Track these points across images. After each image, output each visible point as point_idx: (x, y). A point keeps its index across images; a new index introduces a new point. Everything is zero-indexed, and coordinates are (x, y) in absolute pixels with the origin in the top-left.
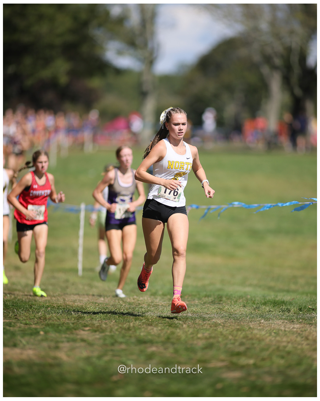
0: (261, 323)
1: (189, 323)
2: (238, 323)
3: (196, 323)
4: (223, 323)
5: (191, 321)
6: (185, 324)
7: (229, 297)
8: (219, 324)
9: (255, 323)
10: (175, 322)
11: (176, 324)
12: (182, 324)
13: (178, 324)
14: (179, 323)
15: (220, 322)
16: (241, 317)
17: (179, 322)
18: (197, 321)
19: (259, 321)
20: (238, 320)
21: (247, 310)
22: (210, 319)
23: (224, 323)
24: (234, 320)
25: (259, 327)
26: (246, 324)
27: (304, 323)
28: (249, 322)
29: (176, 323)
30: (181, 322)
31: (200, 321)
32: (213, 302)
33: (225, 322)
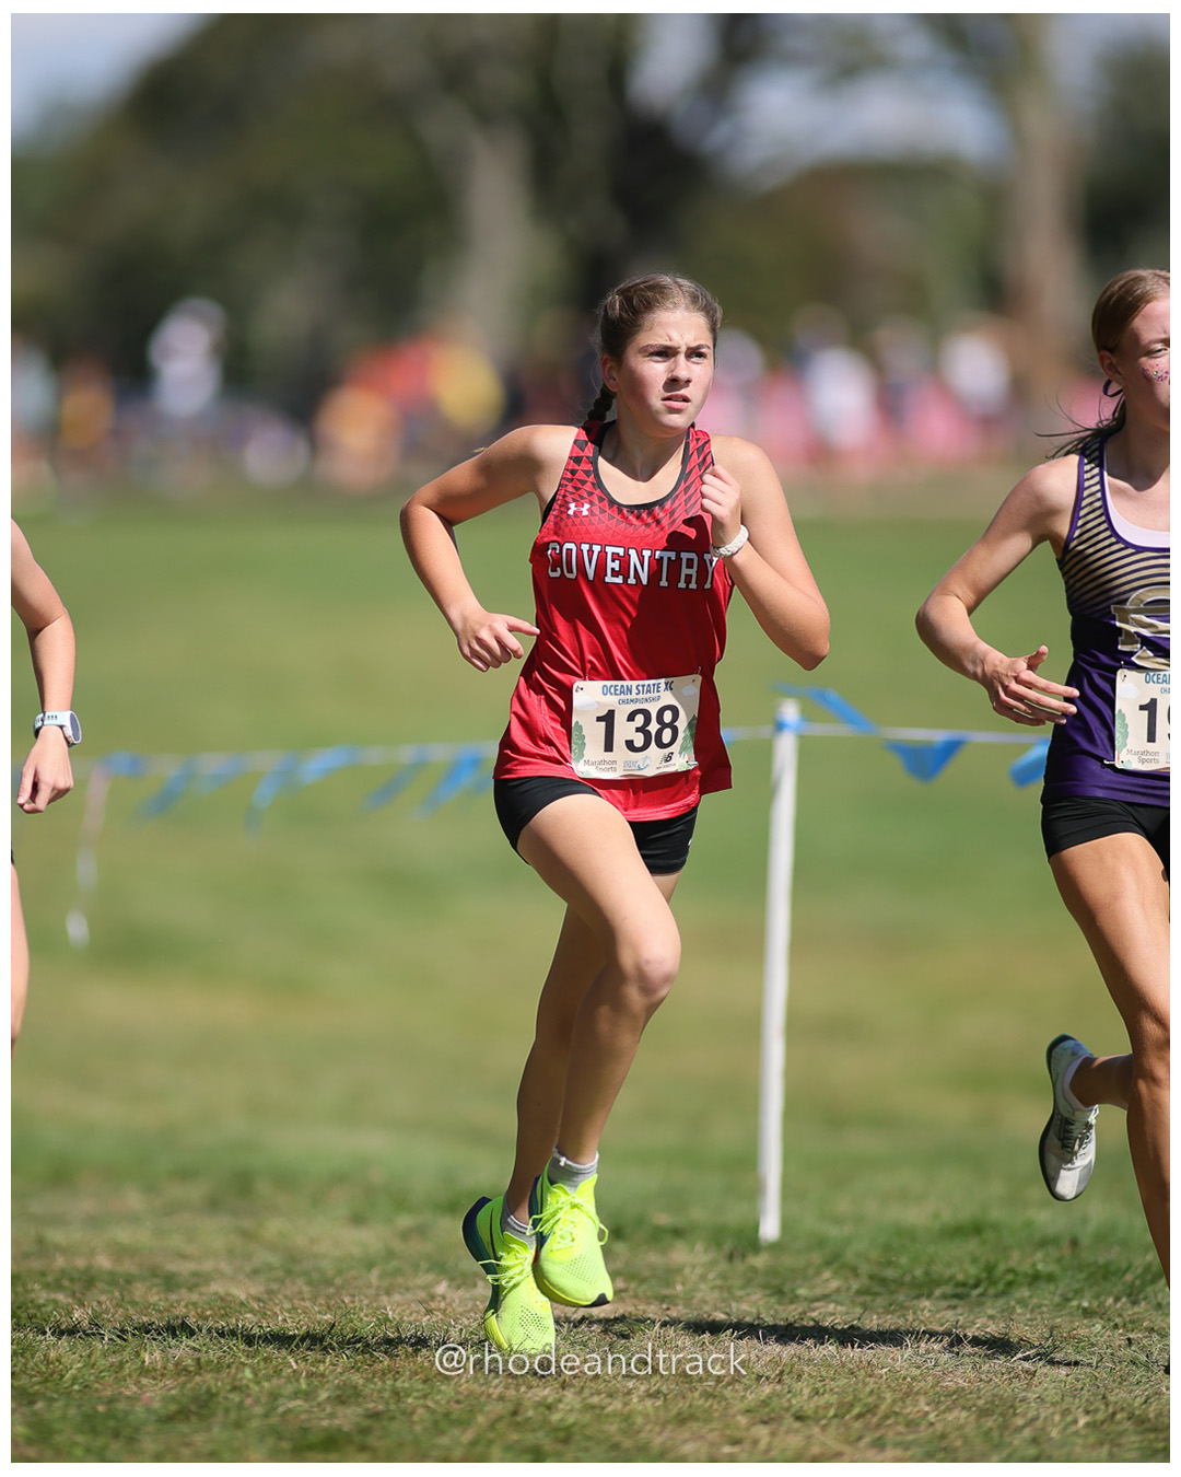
0: (433, 1297)
1: (99, 1303)
2: (329, 1297)
3: (134, 1303)
4: (259, 1300)
5: (110, 1292)
6: (82, 1305)
7: (286, 1180)
8: (242, 1304)
9: (409, 1296)
10: (33, 1295)
11: (39, 1307)
12: (69, 1304)
13: (50, 1308)
14: (55, 1302)
15: (243, 1297)
16: (339, 1273)
17: (53, 1296)
18: (139, 1290)
19: (425, 1287)
20: (329, 1282)
21: (368, 1239)
22: (198, 1281)
23: (265, 1297)
24: (310, 1283)
25: (425, 1315)
26: (366, 1302)
27: (636, 1296)
28: (378, 1295)
29: (42, 1301)
30: (61, 1297)
31: (150, 1289)
32: (213, 1205)
33: (270, 1292)
